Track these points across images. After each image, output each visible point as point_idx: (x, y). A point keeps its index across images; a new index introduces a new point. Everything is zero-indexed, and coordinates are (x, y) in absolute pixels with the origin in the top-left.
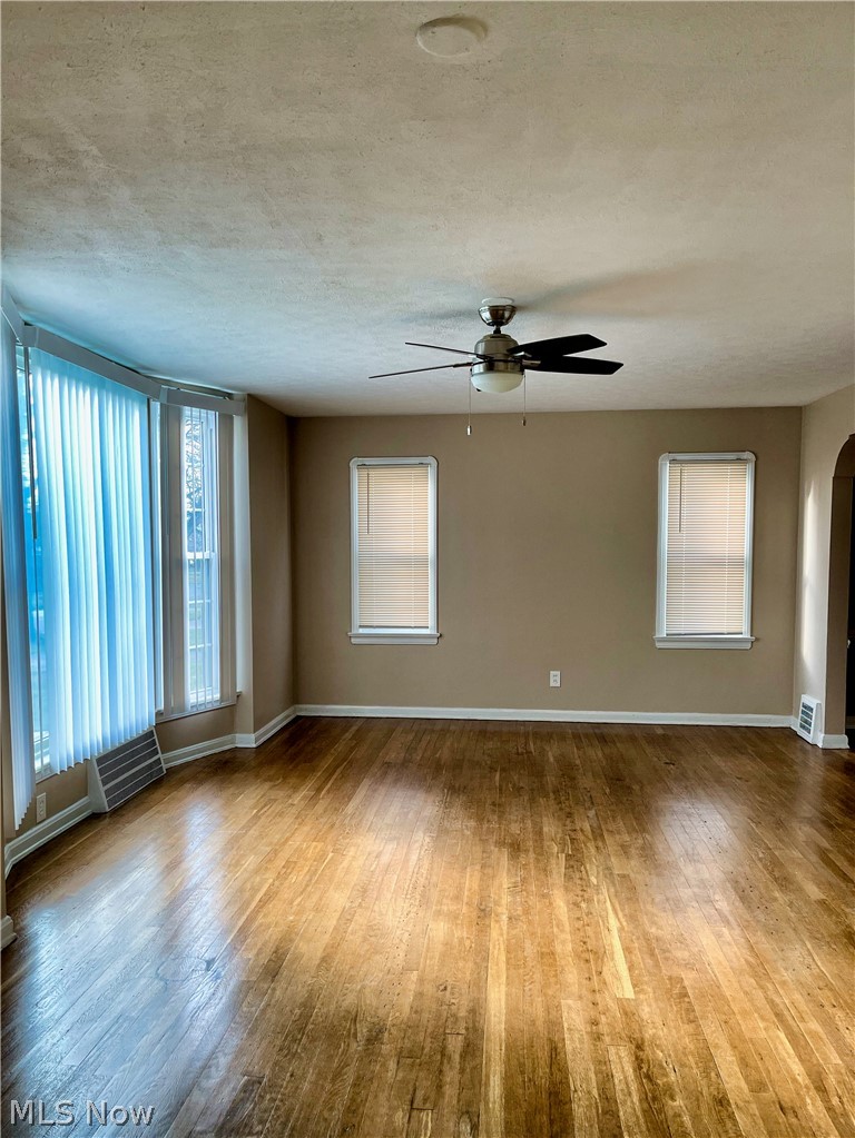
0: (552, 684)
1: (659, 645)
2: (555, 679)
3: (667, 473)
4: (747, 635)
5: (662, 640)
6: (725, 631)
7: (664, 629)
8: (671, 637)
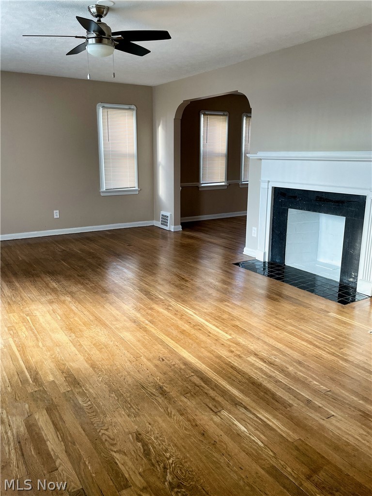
0: (55, 217)
1: (102, 194)
2: (56, 214)
3: (101, 112)
4: (137, 188)
5: (103, 192)
6: (129, 186)
7: (104, 187)
8: (108, 191)
